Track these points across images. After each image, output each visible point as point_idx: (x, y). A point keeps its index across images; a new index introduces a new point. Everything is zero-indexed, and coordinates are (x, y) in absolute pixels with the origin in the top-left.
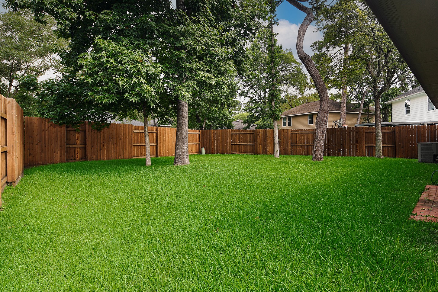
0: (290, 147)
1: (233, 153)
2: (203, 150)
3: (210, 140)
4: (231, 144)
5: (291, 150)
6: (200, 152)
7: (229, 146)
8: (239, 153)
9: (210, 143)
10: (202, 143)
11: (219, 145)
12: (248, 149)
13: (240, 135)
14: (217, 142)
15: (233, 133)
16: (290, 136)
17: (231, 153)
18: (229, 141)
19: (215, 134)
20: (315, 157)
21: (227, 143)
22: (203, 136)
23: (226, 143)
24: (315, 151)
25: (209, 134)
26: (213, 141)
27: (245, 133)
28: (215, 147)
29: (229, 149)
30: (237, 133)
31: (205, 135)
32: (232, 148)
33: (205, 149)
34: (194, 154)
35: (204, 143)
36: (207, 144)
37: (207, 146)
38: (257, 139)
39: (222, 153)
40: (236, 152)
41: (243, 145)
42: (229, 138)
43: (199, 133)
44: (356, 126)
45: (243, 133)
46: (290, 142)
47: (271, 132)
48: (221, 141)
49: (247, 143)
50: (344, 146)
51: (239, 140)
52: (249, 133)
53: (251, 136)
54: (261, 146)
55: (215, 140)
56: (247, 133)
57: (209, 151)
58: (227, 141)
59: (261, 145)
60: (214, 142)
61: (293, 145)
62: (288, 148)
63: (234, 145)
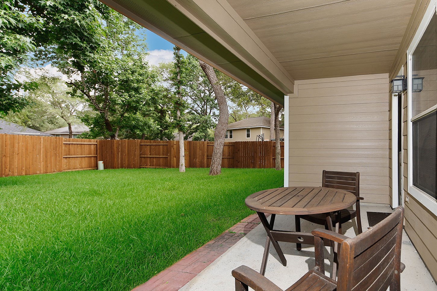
0: (206, 160)
1: (142, 167)
2: (101, 164)
3: (111, 151)
4: (140, 157)
5: (207, 162)
6: (96, 167)
7: (137, 159)
8: (150, 167)
9: (111, 156)
10: (101, 156)
11: (124, 158)
12: (161, 163)
13: (152, 146)
14: (122, 155)
15: (143, 144)
16: (206, 148)
17: (140, 167)
18: (137, 153)
19: (119, 144)
20: (211, 171)
21: (135, 155)
22: (102, 146)
23: (133, 155)
24: (212, 165)
25: (111, 145)
26: (116, 153)
27: (158, 144)
28: (118, 160)
29: (137, 163)
30: (148, 144)
31: (104, 146)
32: (141, 161)
33: (103, 163)
34: (85, 169)
35: (104, 156)
36: (108, 157)
37: (108, 159)
38: (171, 151)
39: (129, 167)
40: (146, 166)
41: (155, 157)
42: (137, 150)
43: (96, 143)
44: (272, 140)
45: (154, 144)
46: (206, 155)
47: (186, 144)
48: (127, 153)
49: (160, 156)
50: (255, 158)
51: (150, 152)
52: (162, 144)
53: (164, 148)
54: (175, 159)
55: (119, 152)
56: (160, 144)
57: (111, 166)
58: (134, 153)
59: (175, 157)
60: (117, 155)
61: (209, 157)
62: (204, 160)
63: (144, 158)
